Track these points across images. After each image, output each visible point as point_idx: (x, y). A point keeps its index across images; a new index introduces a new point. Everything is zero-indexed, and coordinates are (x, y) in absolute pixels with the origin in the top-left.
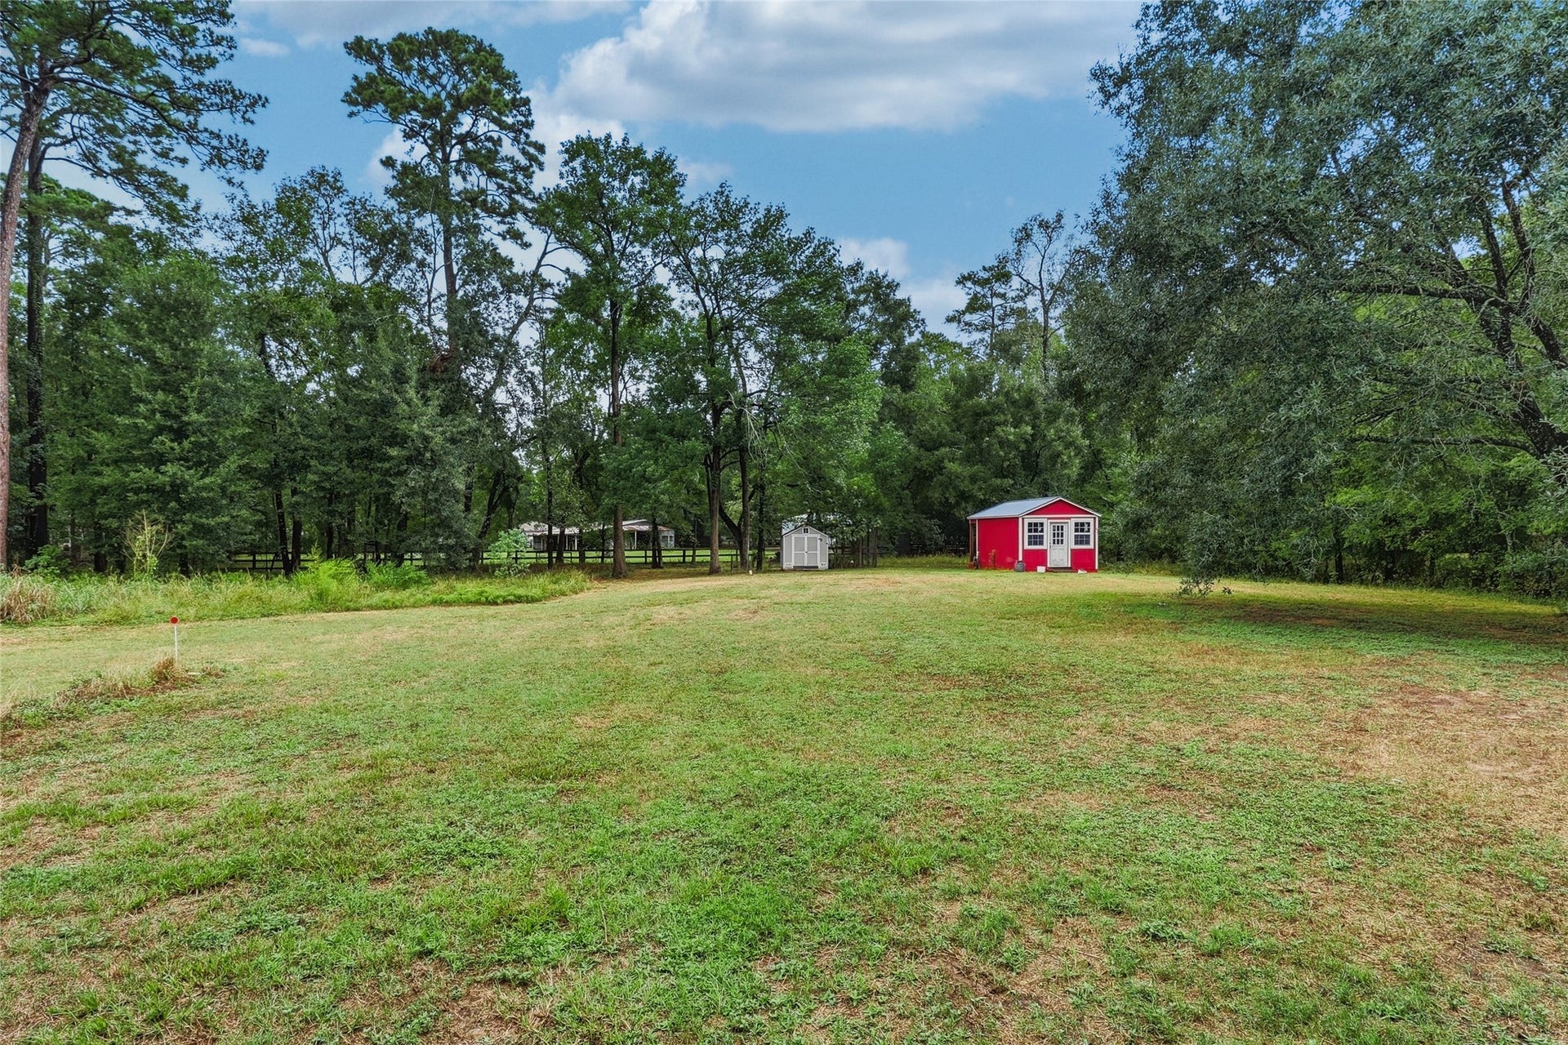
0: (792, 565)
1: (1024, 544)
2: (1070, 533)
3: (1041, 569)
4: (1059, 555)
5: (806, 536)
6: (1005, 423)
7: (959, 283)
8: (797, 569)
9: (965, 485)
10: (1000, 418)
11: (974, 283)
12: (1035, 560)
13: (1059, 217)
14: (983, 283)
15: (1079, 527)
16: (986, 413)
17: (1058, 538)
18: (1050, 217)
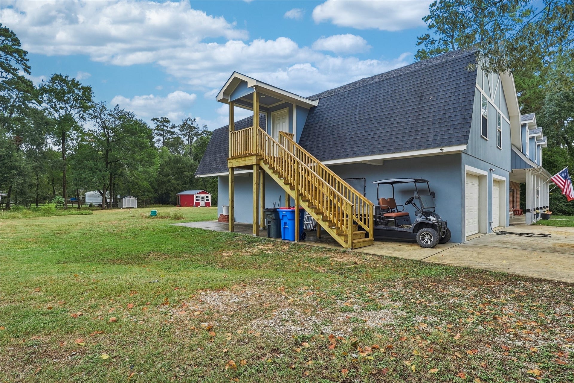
0: (126, 207)
1: (195, 201)
2: (205, 198)
3: (199, 206)
4: (203, 203)
5: (130, 198)
6: (185, 171)
7: (152, 120)
8: (127, 208)
9: (176, 186)
10: (184, 170)
11: (157, 121)
12: (198, 204)
13: (195, 119)
14: (161, 122)
15: (207, 197)
16: (181, 168)
17: (203, 200)
18: (192, 118)
